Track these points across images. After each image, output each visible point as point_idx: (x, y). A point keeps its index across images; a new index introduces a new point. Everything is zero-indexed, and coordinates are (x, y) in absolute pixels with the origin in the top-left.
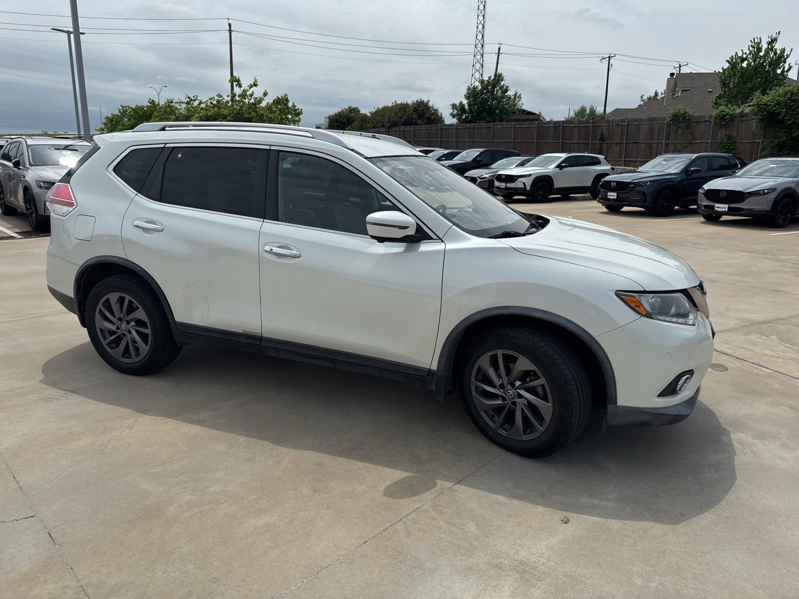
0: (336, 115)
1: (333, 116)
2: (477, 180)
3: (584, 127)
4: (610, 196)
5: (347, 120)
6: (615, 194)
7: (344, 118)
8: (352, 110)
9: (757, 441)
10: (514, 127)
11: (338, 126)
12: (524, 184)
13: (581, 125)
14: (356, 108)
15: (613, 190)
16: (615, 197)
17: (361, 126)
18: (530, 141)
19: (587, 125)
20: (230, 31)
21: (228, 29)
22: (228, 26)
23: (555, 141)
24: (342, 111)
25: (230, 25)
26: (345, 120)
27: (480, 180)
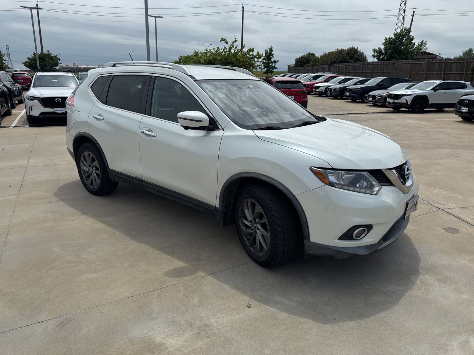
0: (300, 58)
1: (298, 58)
2: (377, 97)
3: (461, 62)
4: (463, 110)
5: (306, 60)
6: (467, 109)
7: (305, 60)
8: (310, 54)
9: (437, 283)
10: (411, 63)
11: (300, 64)
12: (406, 100)
13: (458, 62)
14: (313, 53)
15: (465, 106)
16: (467, 111)
17: (314, 64)
18: (421, 72)
19: (463, 61)
20: (243, 11)
21: (242, 10)
22: (242, 8)
23: (438, 72)
24: (304, 56)
25: (243, 8)
26: (305, 61)
27: (378, 97)
